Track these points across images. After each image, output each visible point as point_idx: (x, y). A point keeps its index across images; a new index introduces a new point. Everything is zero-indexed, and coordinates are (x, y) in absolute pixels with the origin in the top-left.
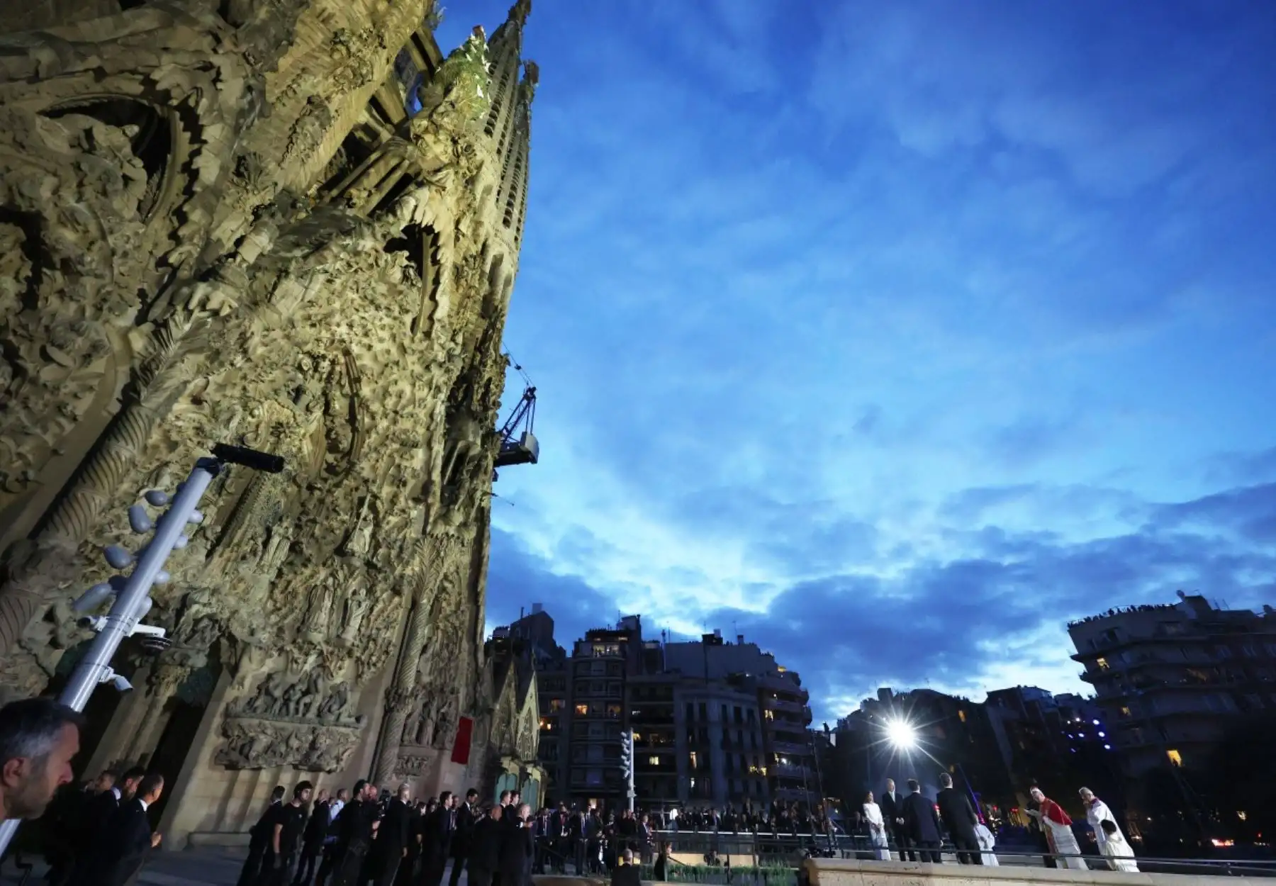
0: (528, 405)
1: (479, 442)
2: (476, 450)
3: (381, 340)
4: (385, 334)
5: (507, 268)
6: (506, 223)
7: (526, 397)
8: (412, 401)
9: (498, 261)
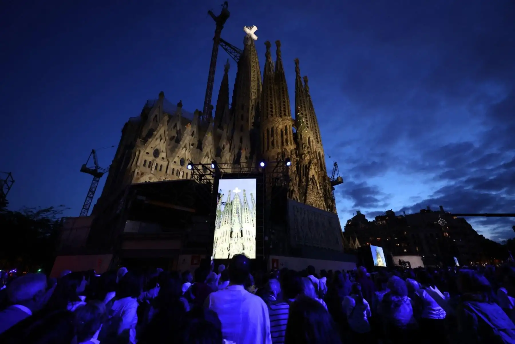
0: (336, 168)
1: (331, 203)
2: (331, 204)
3: (313, 198)
4: (314, 197)
5: (322, 154)
6: (318, 142)
7: (334, 166)
8: (320, 205)
9: (319, 153)
